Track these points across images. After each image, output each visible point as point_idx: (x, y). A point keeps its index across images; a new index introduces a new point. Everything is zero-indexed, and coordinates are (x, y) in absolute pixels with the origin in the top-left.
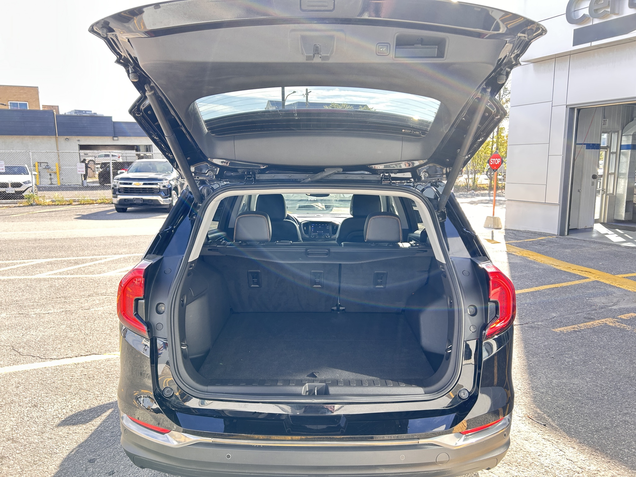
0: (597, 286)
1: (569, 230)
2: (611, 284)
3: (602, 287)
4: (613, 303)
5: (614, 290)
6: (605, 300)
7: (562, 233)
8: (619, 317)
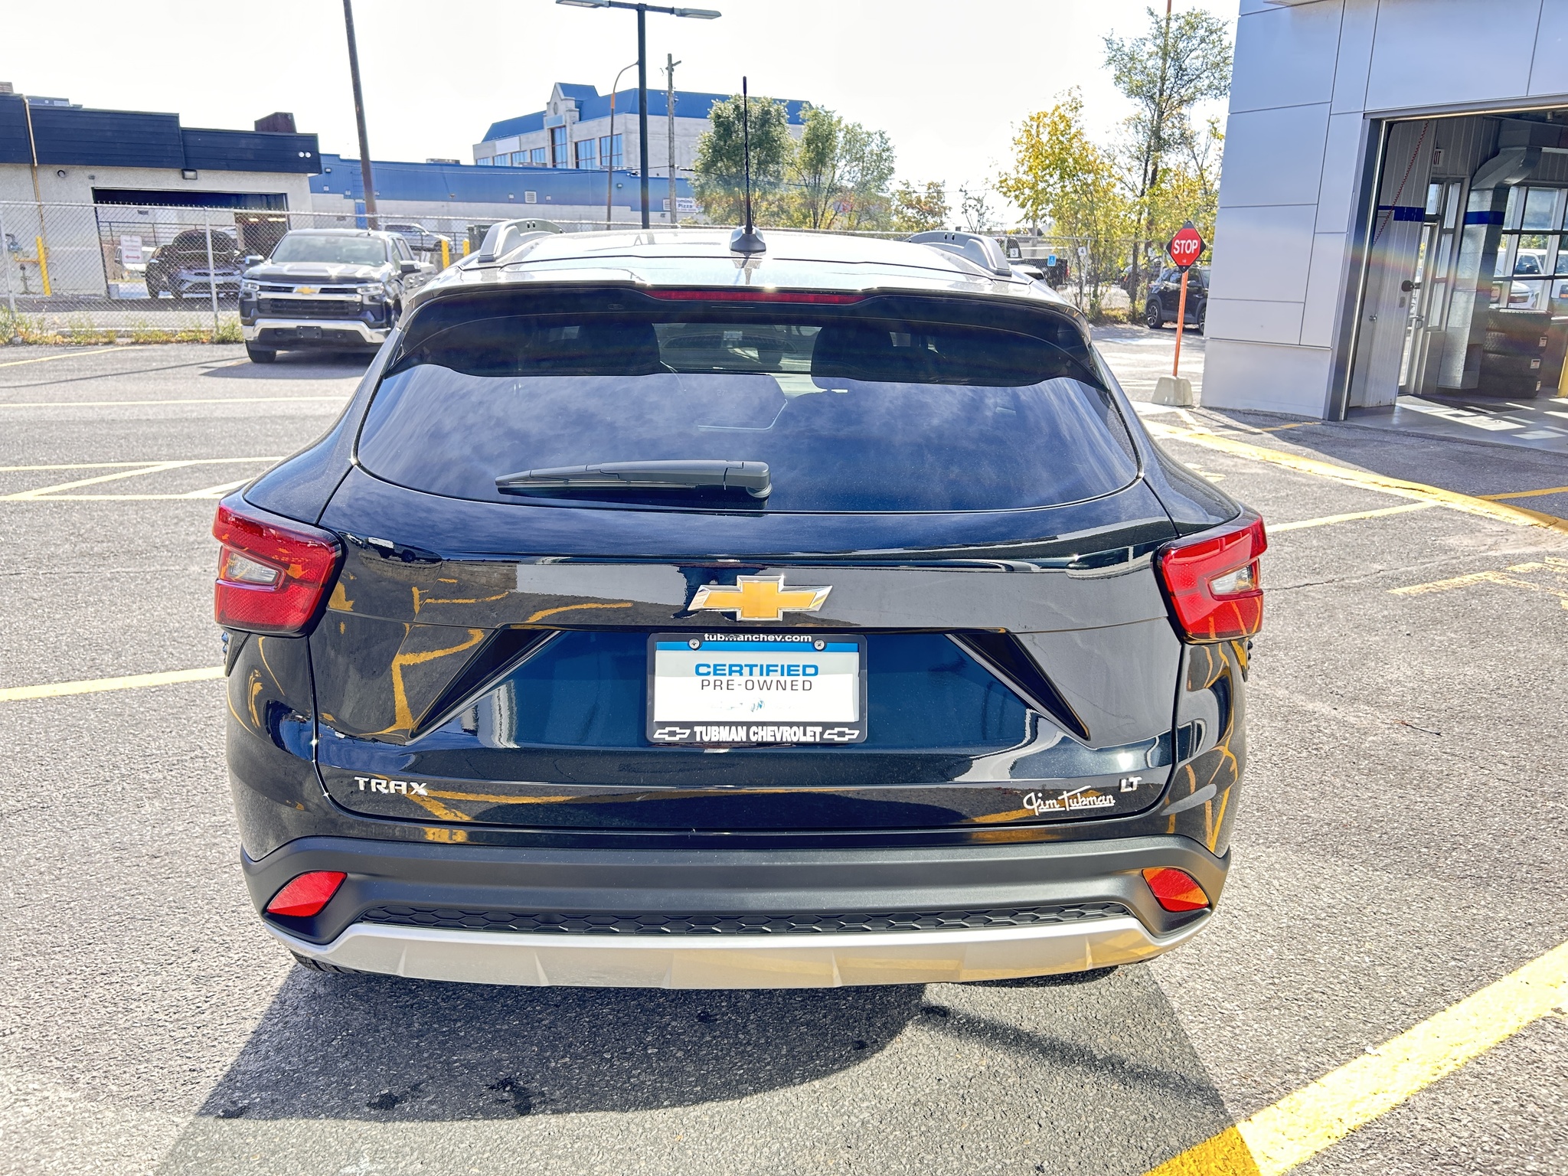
0: (1444, 516)
1: (1349, 409)
2: (1473, 512)
3: (1456, 518)
4: (1487, 547)
5: (1481, 523)
6: (1470, 541)
7: (1332, 415)
8: (1509, 569)
